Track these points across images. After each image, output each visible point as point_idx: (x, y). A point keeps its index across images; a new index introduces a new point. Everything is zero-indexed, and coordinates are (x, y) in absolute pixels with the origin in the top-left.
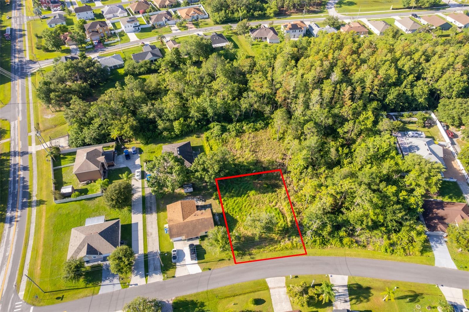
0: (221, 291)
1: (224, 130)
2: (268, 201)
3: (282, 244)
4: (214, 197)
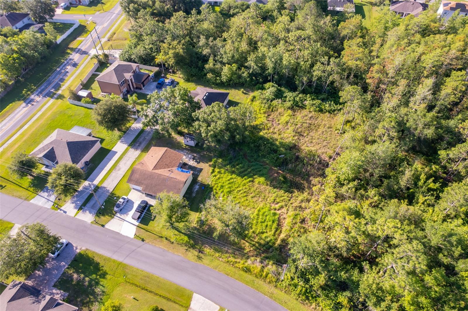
0: (134, 274)
1: (279, 95)
2: (273, 198)
3: (249, 262)
4: (211, 163)
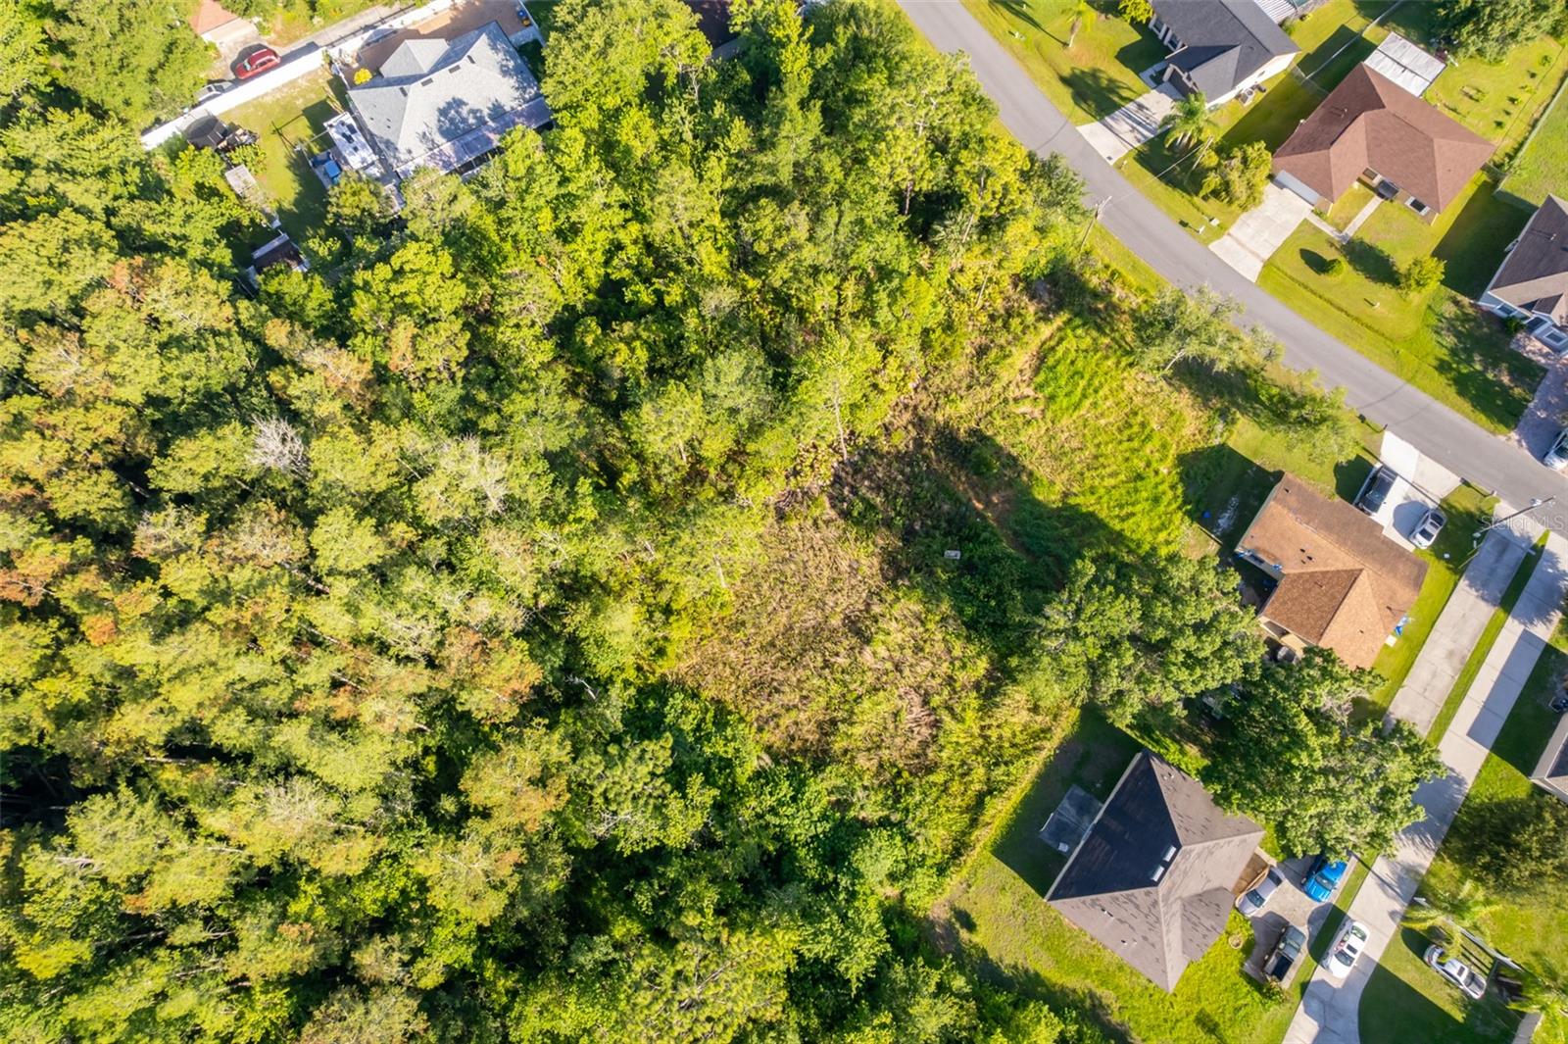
0: (1377, 353)
3: (1134, 303)
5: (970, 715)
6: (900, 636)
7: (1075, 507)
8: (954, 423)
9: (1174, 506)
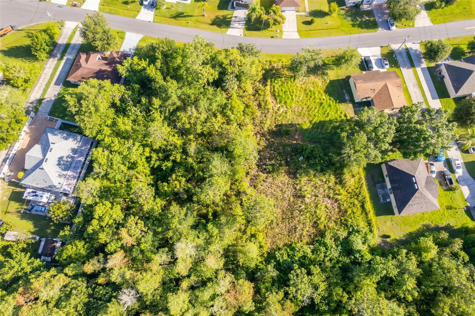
0: (339, 33)
3: (280, 65)
5: (342, 191)
6: (309, 188)
7: (315, 123)
8: (270, 128)
9: (335, 104)
